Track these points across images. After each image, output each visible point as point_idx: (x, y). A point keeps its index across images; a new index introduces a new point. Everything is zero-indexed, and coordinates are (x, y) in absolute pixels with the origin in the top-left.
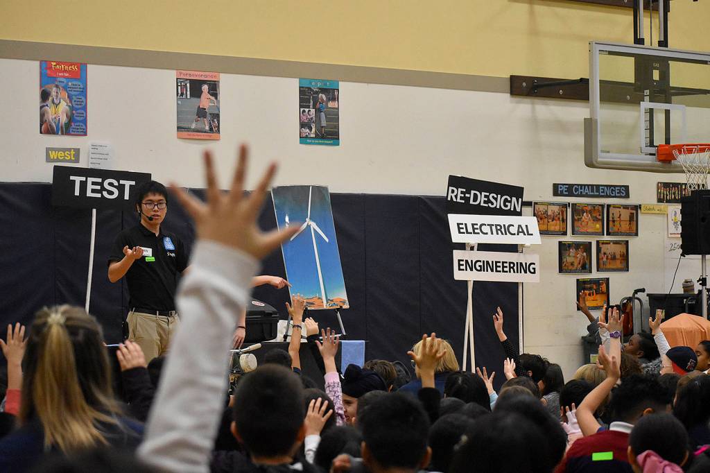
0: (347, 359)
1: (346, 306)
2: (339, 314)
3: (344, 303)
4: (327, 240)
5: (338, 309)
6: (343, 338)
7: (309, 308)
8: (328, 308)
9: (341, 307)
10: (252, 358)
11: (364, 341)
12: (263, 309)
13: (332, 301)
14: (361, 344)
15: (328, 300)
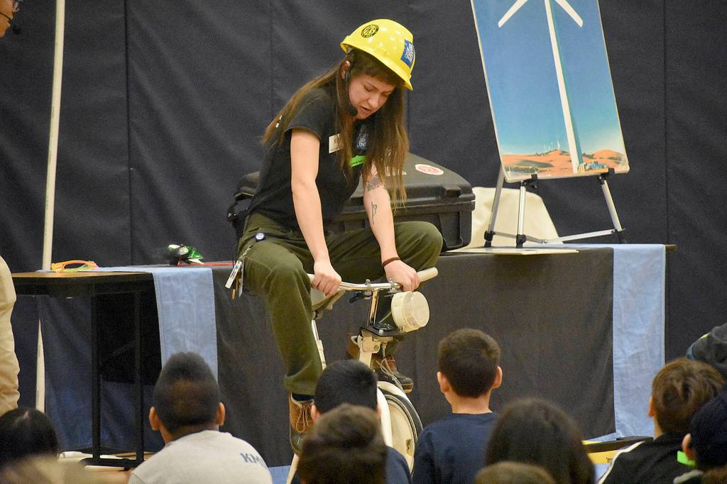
0: (625, 286)
1: (623, 167)
2: (606, 186)
3: (617, 159)
4: (580, 22)
5: (604, 175)
6: (618, 238)
7: (540, 176)
8: (583, 173)
9: (612, 170)
10: (420, 301)
11: (662, 247)
12: (438, 184)
13: (591, 157)
14: (657, 252)
15: (581, 156)
